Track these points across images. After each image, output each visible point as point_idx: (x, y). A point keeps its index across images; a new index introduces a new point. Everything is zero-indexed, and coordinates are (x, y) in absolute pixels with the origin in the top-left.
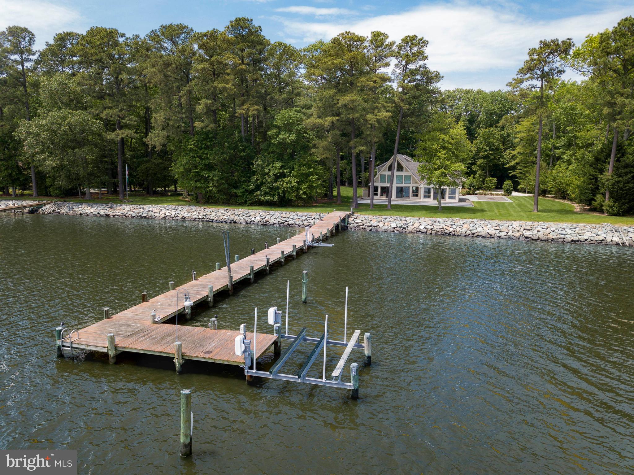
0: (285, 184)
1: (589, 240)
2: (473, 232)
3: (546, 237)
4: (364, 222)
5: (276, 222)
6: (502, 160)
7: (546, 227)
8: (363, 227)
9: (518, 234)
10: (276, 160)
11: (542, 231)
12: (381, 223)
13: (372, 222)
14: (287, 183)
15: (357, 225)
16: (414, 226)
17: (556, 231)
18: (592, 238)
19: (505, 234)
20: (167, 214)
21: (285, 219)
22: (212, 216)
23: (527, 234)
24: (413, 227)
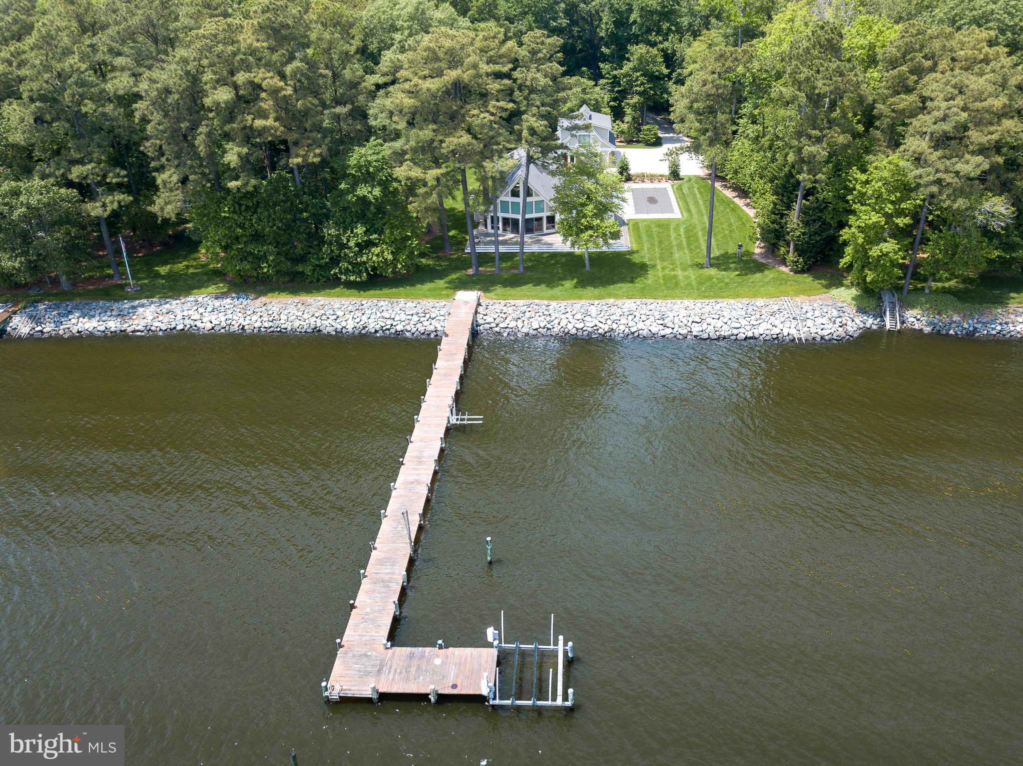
0: (375, 258)
1: (764, 335)
2: (633, 330)
3: (718, 333)
4: (497, 321)
5: (378, 327)
6: (666, 96)
7: (717, 317)
8: (497, 329)
9: (684, 332)
10: (355, 220)
11: (713, 322)
12: (519, 320)
13: (507, 321)
14: (378, 255)
15: (488, 326)
16: (561, 324)
17: (729, 322)
18: (767, 332)
19: (670, 330)
20: (215, 322)
21: (389, 322)
22: (282, 322)
23: (696, 329)
24: (560, 327)
